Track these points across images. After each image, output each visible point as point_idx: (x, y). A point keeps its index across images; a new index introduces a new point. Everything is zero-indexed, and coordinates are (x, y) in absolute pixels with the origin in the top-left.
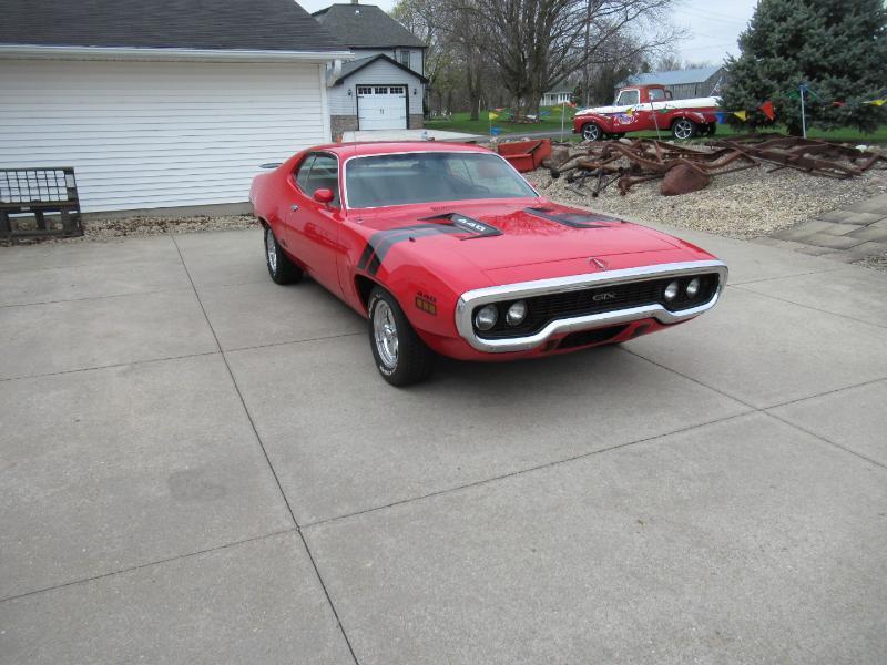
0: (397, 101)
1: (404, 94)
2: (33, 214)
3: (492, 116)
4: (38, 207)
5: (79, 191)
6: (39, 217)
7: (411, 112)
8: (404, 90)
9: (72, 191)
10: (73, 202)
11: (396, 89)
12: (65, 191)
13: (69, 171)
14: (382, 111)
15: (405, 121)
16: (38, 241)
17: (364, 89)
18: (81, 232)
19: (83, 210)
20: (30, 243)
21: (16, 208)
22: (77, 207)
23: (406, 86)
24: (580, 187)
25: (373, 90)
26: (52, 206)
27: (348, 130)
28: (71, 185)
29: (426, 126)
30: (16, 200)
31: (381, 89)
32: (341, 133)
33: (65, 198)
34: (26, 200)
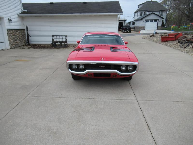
0: (155, 23)
1: (157, 22)
2: (60, 43)
3: (172, 27)
4: (61, 42)
5: (67, 40)
6: (61, 44)
7: (158, 26)
8: (157, 21)
9: (66, 40)
10: (66, 42)
11: (155, 20)
12: (65, 40)
13: (66, 36)
14: (151, 26)
15: (156, 28)
16: (59, 48)
17: (147, 21)
18: (67, 47)
19: (68, 43)
20: (58, 48)
21: (57, 42)
22: (67, 43)
23: (158, 20)
24: (183, 45)
25: (153, 21)
26: (63, 42)
27: (142, 30)
28: (66, 39)
29: (162, 29)
30: (57, 41)
31: (152, 20)
32: (140, 31)
33: (65, 41)
34: (59, 41)
